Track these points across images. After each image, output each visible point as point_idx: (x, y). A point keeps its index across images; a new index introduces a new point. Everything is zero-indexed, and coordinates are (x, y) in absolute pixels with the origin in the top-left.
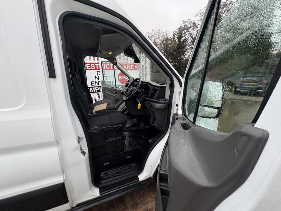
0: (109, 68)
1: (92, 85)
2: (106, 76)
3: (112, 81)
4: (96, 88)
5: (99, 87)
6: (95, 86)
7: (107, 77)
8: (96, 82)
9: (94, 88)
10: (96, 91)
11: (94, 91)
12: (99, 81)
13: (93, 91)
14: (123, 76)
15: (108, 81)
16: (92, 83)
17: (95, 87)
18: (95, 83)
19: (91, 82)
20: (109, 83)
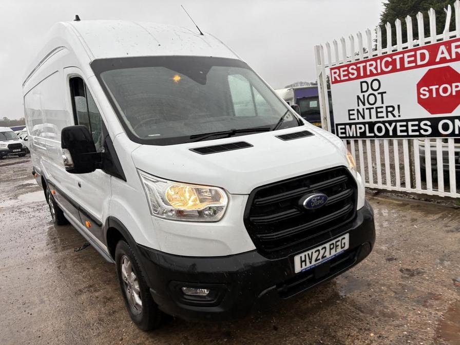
0: (390, 67)
1: (350, 119)
2: (382, 93)
3: (399, 106)
4: (358, 126)
5: (364, 124)
6: (356, 121)
7: (384, 94)
8: (358, 111)
9: (353, 127)
10: (359, 135)
11: (355, 135)
12: (365, 107)
13: (351, 135)
14: (434, 88)
15: (387, 107)
16: (351, 112)
17: (356, 124)
18: (355, 112)
19: (349, 111)
20: (391, 112)
